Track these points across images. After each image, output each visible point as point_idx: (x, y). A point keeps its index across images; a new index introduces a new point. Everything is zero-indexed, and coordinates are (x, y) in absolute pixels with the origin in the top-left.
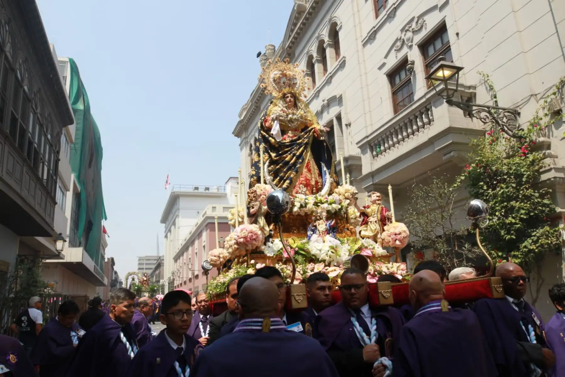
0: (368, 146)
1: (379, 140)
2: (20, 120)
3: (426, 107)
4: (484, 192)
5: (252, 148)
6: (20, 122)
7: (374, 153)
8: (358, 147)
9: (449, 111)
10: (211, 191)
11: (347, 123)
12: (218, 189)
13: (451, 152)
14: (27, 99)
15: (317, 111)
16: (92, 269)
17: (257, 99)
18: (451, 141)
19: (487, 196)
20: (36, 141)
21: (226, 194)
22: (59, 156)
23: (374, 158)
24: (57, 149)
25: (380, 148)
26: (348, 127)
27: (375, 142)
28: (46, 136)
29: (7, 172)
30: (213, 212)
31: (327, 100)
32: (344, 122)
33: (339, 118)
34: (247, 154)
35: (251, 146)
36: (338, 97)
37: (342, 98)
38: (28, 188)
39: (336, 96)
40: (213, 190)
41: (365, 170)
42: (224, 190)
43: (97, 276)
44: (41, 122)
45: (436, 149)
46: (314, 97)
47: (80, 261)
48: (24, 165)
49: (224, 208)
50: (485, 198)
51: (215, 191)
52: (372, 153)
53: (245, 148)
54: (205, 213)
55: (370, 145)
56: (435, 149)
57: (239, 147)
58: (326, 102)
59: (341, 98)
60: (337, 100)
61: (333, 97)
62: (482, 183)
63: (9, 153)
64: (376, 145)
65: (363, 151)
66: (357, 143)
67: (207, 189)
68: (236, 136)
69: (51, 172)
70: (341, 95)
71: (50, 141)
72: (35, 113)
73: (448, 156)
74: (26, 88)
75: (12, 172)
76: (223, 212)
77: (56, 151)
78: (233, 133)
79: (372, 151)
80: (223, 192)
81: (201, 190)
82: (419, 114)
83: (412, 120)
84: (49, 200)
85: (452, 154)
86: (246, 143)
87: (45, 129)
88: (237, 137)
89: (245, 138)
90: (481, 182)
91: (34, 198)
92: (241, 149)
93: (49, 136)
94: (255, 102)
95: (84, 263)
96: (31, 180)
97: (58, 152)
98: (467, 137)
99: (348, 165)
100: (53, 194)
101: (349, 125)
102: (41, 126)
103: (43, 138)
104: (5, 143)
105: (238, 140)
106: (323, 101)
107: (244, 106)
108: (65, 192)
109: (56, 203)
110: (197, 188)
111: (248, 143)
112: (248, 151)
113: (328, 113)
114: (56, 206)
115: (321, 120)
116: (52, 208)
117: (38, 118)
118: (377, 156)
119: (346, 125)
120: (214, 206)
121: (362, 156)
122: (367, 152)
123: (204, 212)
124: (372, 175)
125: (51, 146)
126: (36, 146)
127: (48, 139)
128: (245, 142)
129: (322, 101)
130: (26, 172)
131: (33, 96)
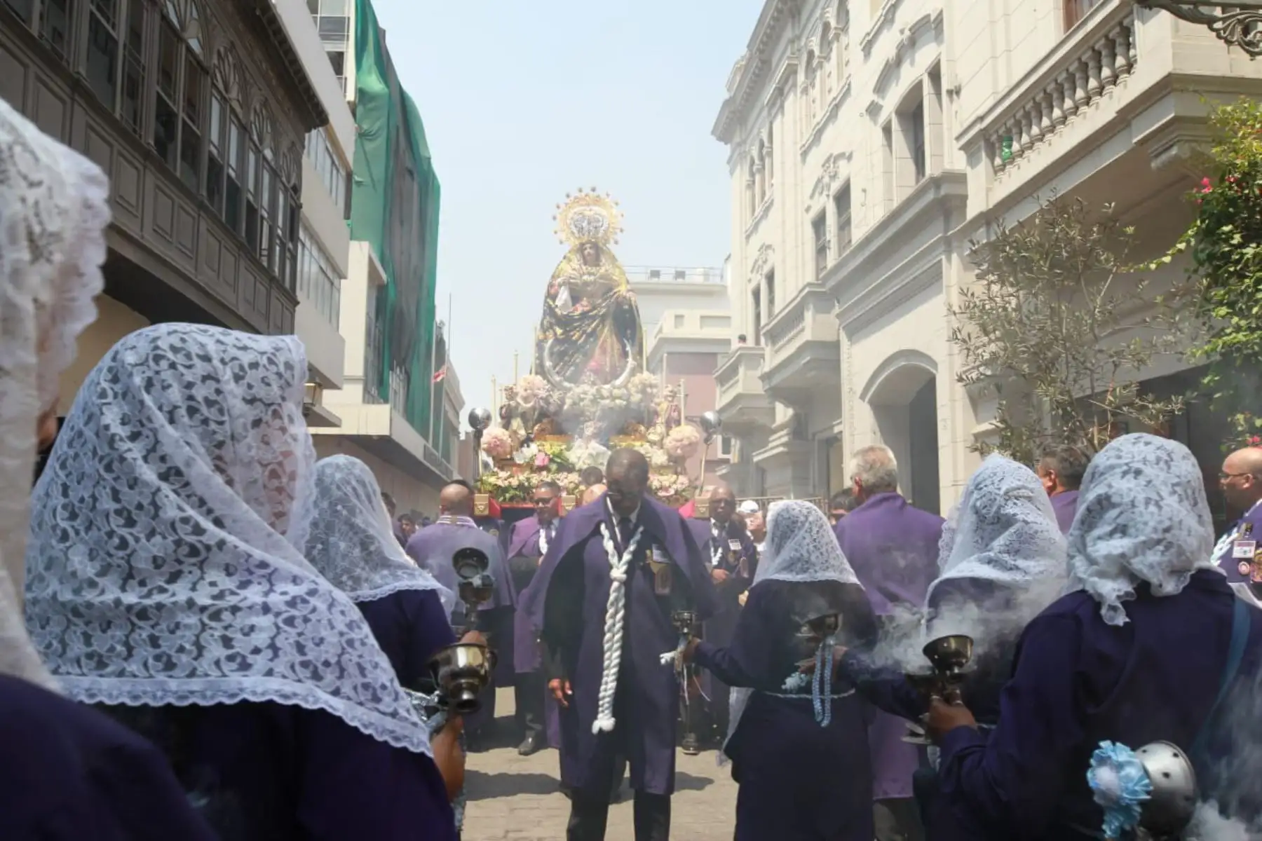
0: (982, 143)
1: (1008, 125)
2: (182, 115)
3: (1120, 24)
4: (1230, 253)
5: (755, 168)
6: (184, 122)
7: (998, 161)
8: (961, 148)
9: (1176, 29)
10: (688, 279)
11: (953, 88)
12: (706, 275)
13: (1171, 146)
14: (198, 69)
15: (888, 61)
16: (418, 453)
17: (762, 42)
18: (1172, 115)
19: (1237, 262)
20: (233, 162)
21: (725, 287)
22: (299, 198)
23: (996, 172)
24: (293, 181)
25: (1010, 146)
26: (955, 96)
27: (1001, 132)
28: (258, 152)
29: (154, 230)
30: (676, 327)
31: (910, 30)
32: (946, 85)
33: (935, 74)
34: (744, 184)
35: (752, 163)
36: (932, 18)
37: (941, 21)
38: (216, 267)
39: (928, 16)
40: (695, 278)
41: (975, 207)
42: (722, 277)
43: (433, 469)
44: (244, 122)
45: (1135, 140)
46: (883, 23)
47: (386, 433)
48: (199, 215)
49: (702, 317)
50: (1232, 269)
51: (699, 280)
52: (992, 161)
53: (739, 168)
54: (660, 331)
55: (987, 141)
56: (1131, 138)
57: (728, 168)
58: (907, 33)
59: (939, 20)
60: (930, 27)
61: (923, 19)
62: (1226, 229)
63: (158, 187)
64: (1000, 139)
65: (972, 160)
66: (958, 138)
67: (680, 274)
68: (720, 139)
69: (280, 232)
70: (941, 13)
71: (273, 164)
72: (224, 100)
73: (1164, 157)
74: (194, 44)
75: (168, 230)
76: (701, 327)
77: (289, 186)
78: (713, 133)
79: (992, 157)
80: (717, 280)
81: (667, 278)
82: (1105, 46)
83: (1086, 65)
84: (274, 293)
85: (1174, 151)
86: (742, 156)
87: (255, 138)
88: (722, 143)
89: (739, 145)
90: (1226, 225)
91: (235, 291)
92: (732, 172)
93: (268, 153)
94: (758, 49)
95: (395, 437)
96: (223, 250)
97: (296, 190)
98: (1203, 100)
99: (940, 196)
100: (287, 285)
101: (955, 92)
102: (244, 129)
103: (252, 157)
104: (145, 167)
105: (726, 149)
106: (902, 32)
107: (737, 63)
108: (336, 281)
109: (298, 303)
110: (656, 274)
111: (745, 157)
112: (747, 177)
113: (912, 63)
114: (298, 308)
115: (897, 85)
116: (287, 313)
117: (233, 111)
118: (1003, 167)
119: (950, 92)
120: (680, 312)
121: (969, 171)
122: (979, 161)
123: (658, 327)
124: (988, 218)
125: (275, 174)
126: (233, 174)
127: (265, 158)
128: (740, 154)
129: (898, 34)
130: (208, 230)
131: (215, 61)
